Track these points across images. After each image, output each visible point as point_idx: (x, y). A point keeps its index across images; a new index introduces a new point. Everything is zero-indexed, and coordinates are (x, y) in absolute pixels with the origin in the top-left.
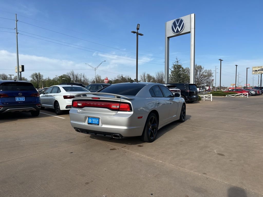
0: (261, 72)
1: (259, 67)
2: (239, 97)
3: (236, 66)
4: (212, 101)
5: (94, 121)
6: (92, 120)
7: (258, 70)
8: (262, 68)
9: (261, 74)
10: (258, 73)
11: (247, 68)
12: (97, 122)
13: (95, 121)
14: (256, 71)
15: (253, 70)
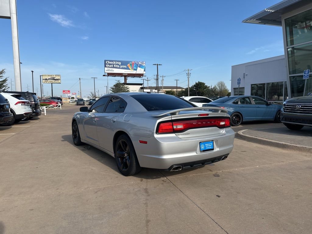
0: (52, 81)
1: (49, 76)
2: (52, 109)
3: (32, 72)
4: (45, 114)
5: (207, 146)
6: (205, 146)
7: (49, 79)
8: (52, 77)
9: (52, 83)
10: (48, 82)
11: (40, 76)
12: (211, 146)
13: (209, 146)
14: (46, 79)
15: (43, 79)
